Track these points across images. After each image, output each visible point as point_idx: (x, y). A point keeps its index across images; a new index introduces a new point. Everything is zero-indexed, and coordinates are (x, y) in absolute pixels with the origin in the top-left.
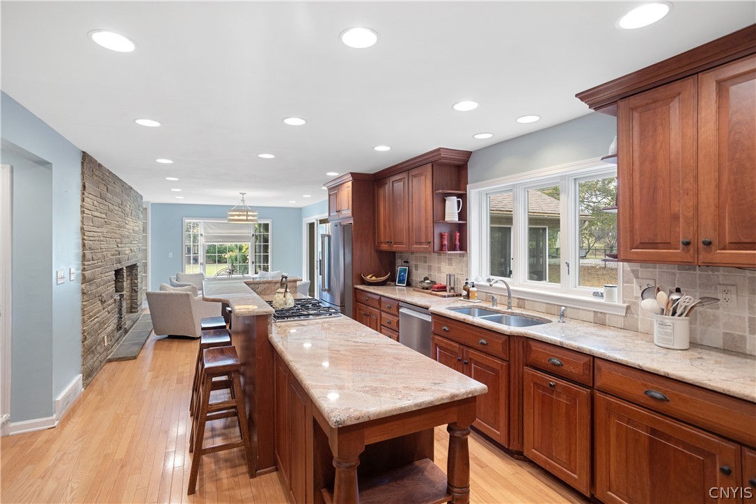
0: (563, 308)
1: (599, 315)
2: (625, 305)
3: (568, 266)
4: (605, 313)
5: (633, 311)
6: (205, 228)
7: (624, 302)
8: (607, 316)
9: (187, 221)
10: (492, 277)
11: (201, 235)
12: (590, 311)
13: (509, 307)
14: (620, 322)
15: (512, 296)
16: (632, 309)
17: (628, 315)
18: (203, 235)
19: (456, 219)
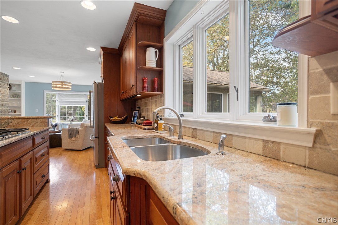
0: (224, 136)
1: (270, 145)
2: (313, 130)
3: (237, 91)
4: (279, 143)
5: (329, 140)
6: (59, 97)
7: (310, 125)
8: (282, 147)
9: (46, 92)
10: (183, 113)
11: (57, 100)
12: (258, 140)
13: (180, 137)
14: (304, 157)
15: (183, 125)
16: (326, 136)
17: (318, 145)
18: (58, 100)
19: (154, 65)
